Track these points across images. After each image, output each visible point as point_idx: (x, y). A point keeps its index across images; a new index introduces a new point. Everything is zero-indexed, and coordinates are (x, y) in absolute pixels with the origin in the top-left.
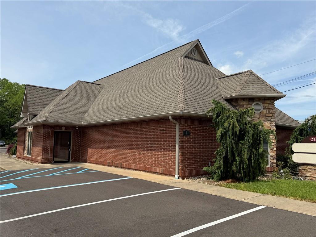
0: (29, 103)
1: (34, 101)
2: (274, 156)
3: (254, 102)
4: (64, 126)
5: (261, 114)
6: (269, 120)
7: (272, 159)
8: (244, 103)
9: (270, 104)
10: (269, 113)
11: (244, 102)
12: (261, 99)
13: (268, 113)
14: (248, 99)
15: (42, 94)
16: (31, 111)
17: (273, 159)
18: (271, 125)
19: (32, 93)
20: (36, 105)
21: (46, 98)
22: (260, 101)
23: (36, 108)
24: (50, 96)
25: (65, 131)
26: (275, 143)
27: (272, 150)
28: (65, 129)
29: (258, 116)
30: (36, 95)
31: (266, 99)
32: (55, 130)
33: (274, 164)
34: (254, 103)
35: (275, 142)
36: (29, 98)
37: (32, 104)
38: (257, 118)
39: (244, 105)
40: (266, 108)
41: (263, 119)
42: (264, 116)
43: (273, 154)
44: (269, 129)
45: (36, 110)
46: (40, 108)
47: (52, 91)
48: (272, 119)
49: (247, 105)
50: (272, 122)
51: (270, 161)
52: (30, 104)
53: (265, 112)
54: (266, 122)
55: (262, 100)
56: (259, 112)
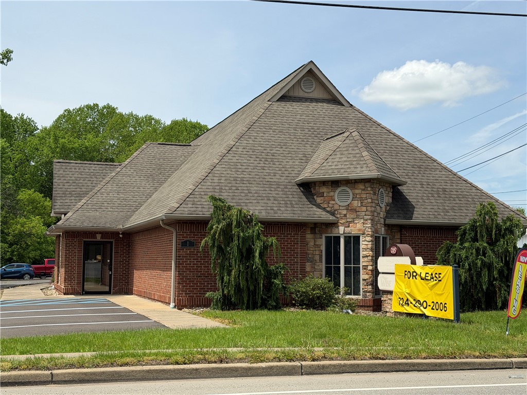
0: (56, 192)
1: (63, 190)
2: (367, 279)
3: (339, 186)
4: (100, 233)
5: (349, 208)
6: (361, 217)
7: (365, 286)
8: (324, 189)
9: (364, 190)
10: (362, 206)
11: (324, 187)
12: (350, 181)
13: (359, 205)
14: (330, 182)
15: (80, 176)
16: (58, 207)
17: (367, 286)
18: (364, 225)
19: (61, 176)
20: (68, 195)
21: (85, 182)
22: (348, 185)
23: (66, 201)
24: (93, 177)
25: (101, 240)
26: (370, 258)
27: (365, 269)
28: (102, 238)
29: (344, 212)
30: (69, 178)
31: (357, 181)
32: (85, 240)
33: (368, 294)
34: (339, 189)
35: (369, 256)
36: (56, 184)
37: (61, 195)
38: (342, 215)
39: (323, 193)
40: (358, 196)
41: (352, 216)
42: (355, 210)
43: (366, 277)
44: (362, 233)
45: (66, 204)
46: (73, 201)
47: (97, 169)
48: (365, 215)
49: (329, 192)
50: (366, 220)
51: (363, 289)
52: (58, 195)
53: (356, 204)
54: (356, 222)
55: (352, 183)
56: (346, 204)
